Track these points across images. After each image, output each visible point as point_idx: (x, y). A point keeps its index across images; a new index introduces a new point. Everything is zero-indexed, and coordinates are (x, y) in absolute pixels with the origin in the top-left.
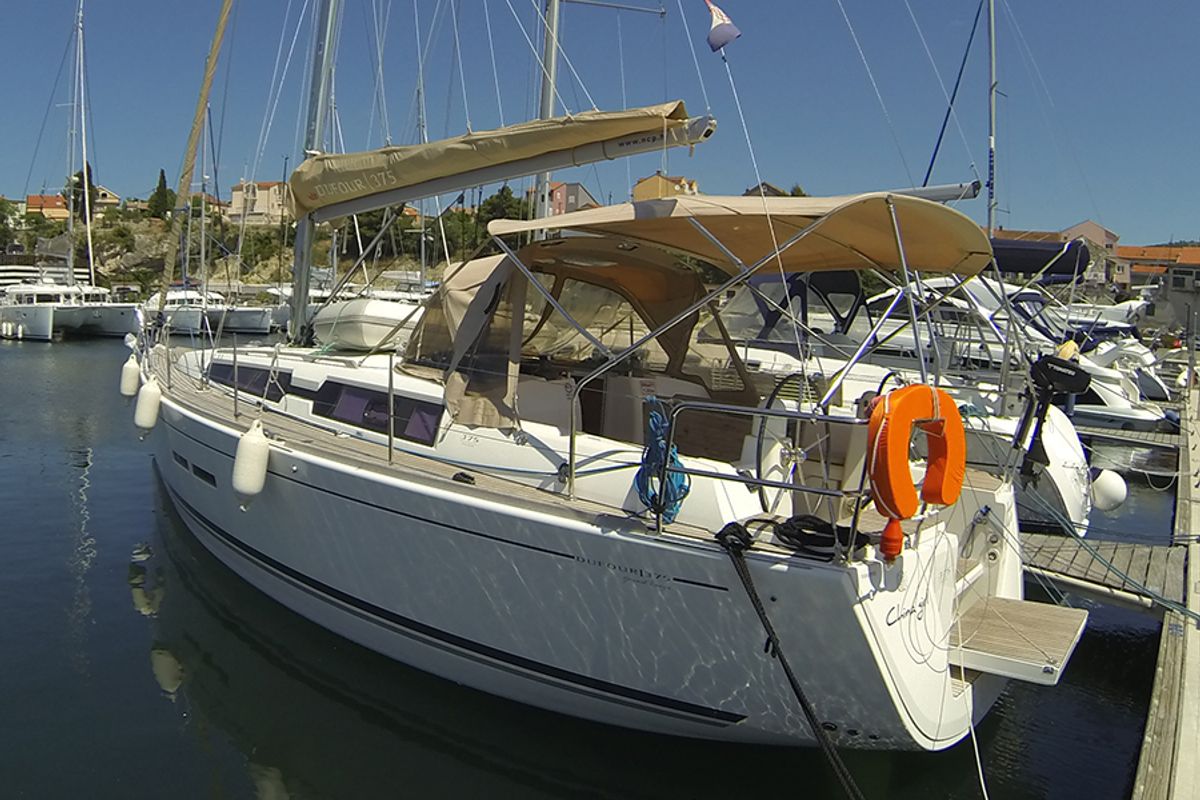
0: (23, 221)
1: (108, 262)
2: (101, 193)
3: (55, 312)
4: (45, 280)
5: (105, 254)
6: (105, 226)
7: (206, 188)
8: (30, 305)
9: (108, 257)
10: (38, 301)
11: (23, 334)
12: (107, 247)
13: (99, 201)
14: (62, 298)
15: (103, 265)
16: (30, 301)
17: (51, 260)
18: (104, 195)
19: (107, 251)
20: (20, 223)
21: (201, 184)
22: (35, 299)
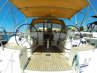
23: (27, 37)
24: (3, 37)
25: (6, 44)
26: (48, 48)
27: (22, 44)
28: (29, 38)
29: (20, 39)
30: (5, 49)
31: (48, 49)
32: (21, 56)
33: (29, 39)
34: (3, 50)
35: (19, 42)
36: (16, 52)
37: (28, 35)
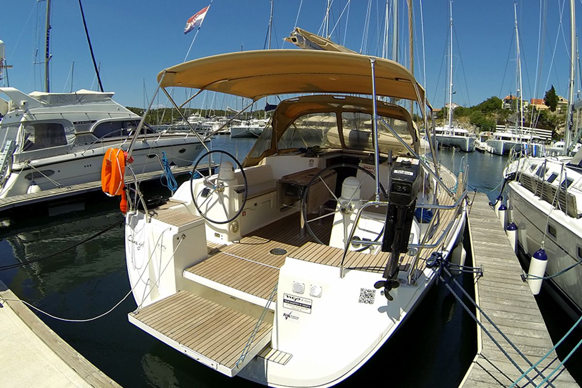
0: (527, 109)
1: (561, 129)
2: (560, 99)
3: (504, 144)
4: (508, 131)
5: (560, 125)
6: (560, 113)
7: (579, 96)
8: (499, 141)
9: (561, 127)
10: (502, 139)
11: (494, 151)
12: (560, 122)
13: (560, 102)
14: (512, 139)
15: (558, 130)
16: (499, 139)
17: (512, 124)
18: (562, 100)
19: (561, 124)
20: (525, 110)
21: (577, 94)
22: (501, 138)
23: (220, 190)
24: (182, 151)
25: (161, 207)
26: (302, 227)
27: (209, 207)
28: (226, 192)
29: (205, 193)
30: (153, 219)
31: (302, 232)
32: (178, 239)
33: (226, 196)
34: (150, 222)
35: (200, 200)
36: (172, 229)
37: (225, 184)
